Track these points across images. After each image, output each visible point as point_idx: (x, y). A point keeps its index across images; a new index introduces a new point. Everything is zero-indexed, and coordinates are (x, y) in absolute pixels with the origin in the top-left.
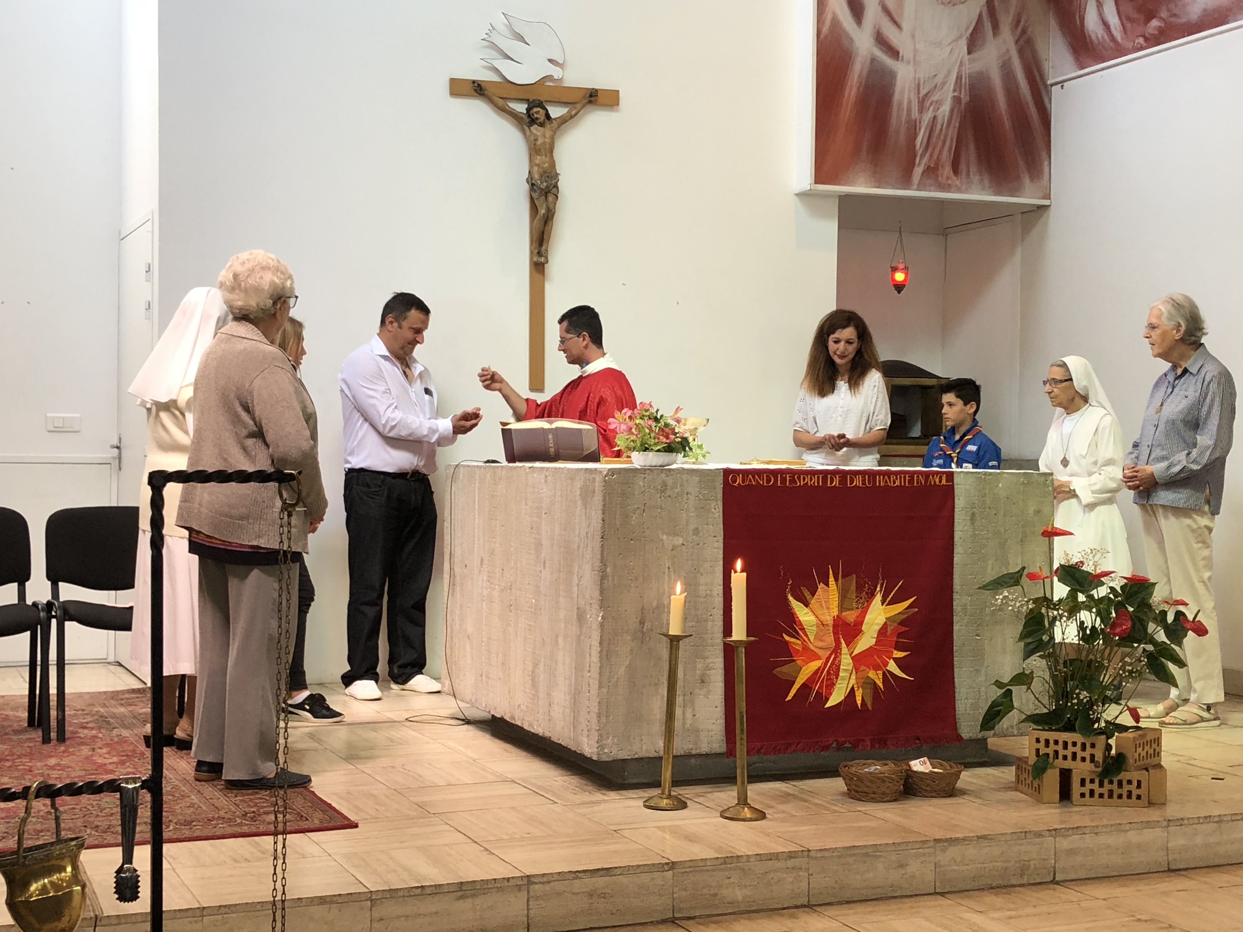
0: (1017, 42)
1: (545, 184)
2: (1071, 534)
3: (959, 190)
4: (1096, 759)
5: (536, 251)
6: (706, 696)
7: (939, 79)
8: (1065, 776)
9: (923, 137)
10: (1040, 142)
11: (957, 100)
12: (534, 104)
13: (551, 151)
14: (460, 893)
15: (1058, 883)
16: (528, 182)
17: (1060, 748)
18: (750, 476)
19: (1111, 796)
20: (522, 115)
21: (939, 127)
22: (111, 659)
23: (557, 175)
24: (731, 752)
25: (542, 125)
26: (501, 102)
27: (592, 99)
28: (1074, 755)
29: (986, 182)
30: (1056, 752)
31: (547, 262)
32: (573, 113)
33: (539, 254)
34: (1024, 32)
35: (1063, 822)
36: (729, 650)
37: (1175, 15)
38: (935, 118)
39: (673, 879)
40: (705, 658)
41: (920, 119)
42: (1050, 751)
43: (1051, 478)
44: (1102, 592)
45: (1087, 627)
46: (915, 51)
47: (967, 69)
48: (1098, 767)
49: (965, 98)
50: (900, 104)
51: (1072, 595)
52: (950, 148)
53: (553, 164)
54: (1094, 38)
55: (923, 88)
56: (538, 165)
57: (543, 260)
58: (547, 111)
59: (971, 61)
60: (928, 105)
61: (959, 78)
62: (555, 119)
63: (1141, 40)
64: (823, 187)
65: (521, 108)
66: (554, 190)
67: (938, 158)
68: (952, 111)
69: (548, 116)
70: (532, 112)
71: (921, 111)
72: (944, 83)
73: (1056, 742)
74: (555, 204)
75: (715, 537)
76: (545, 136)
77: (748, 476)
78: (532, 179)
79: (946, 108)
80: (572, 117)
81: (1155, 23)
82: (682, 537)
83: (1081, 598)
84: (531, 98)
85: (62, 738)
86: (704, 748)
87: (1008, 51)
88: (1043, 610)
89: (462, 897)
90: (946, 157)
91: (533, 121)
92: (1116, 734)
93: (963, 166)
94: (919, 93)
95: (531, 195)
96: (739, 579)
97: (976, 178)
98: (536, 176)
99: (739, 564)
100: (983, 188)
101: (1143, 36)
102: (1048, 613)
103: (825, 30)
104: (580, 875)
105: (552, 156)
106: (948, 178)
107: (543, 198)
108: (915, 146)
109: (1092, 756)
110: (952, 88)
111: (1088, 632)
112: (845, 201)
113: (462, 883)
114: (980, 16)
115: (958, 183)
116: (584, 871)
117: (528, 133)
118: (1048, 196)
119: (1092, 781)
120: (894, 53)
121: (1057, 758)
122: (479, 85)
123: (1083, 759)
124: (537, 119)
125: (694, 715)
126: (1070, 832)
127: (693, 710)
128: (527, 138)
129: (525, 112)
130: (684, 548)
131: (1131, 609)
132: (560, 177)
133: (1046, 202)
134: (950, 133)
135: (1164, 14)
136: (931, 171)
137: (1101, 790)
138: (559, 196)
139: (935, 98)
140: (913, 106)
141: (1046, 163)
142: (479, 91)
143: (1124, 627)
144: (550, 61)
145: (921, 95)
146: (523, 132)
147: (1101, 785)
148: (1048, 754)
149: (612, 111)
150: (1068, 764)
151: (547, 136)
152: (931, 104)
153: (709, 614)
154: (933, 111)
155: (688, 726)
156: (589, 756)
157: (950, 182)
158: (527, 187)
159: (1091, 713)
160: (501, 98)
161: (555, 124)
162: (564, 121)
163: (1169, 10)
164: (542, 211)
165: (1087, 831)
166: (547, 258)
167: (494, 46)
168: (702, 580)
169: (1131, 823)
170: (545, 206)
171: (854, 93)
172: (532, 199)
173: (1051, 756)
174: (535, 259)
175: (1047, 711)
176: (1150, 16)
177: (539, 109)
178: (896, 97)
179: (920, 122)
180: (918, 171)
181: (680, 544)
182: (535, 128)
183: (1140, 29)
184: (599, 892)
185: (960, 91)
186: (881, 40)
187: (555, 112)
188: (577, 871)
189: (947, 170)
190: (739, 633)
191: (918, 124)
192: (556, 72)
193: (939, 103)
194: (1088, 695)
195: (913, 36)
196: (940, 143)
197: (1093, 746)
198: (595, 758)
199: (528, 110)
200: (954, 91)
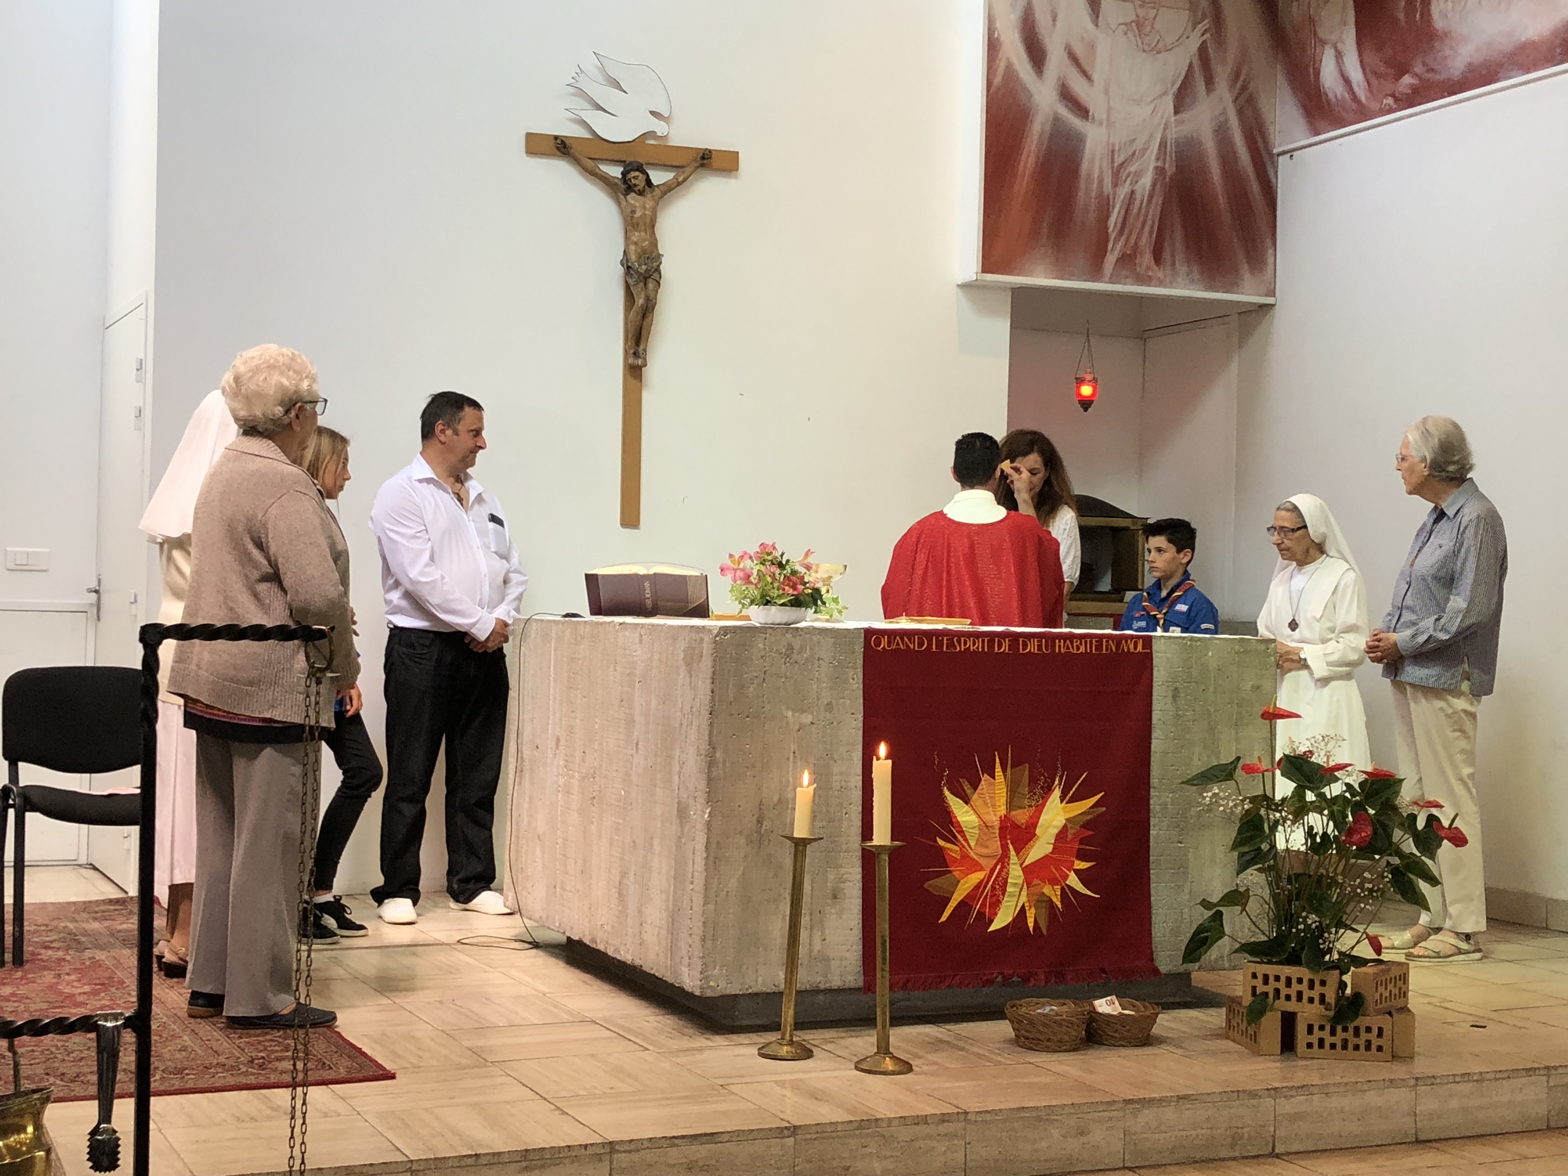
0: (1235, 101)
1: (644, 267)
2: (1298, 716)
3: (1161, 283)
4: (1327, 1000)
5: (632, 351)
6: (840, 914)
7: (1138, 145)
8: (1289, 1021)
9: (1117, 217)
10: (1262, 224)
11: (1160, 171)
12: (633, 167)
13: (653, 226)
14: (524, 1164)
15: (1277, 1156)
16: (623, 265)
17: (1281, 985)
18: (898, 638)
19: (1345, 1047)
20: (616, 181)
21: (1137, 204)
22: (83, 860)
23: (659, 256)
24: (869, 987)
25: (641, 193)
26: (589, 164)
27: (705, 161)
28: (1300, 995)
29: (1196, 275)
30: (1277, 991)
31: (646, 365)
32: (681, 179)
33: (636, 354)
34: (1244, 88)
35: (1284, 1079)
36: (869, 858)
37: (1432, 70)
38: (1133, 192)
39: (794, 1148)
40: (838, 867)
41: (1115, 194)
42: (1270, 989)
43: (1273, 645)
44: (1335, 789)
45: (1316, 833)
46: (1109, 109)
47: (1172, 134)
48: (1330, 1010)
49: (1170, 169)
50: (1089, 175)
51: (1299, 794)
52: (1151, 232)
53: (654, 244)
54: (1331, 96)
55: (1119, 156)
56: (636, 244)
57: (640, 362)
58: (648, 175)
59: (1179, 123)
60: (1124, 178)
61: (1163, 144)
62: (658, 186)
63: (1390, 101)
64: (990, 277)
65: (615, 171)
66: (655, 276)
67: (1136, 243)
68: (1154, 185)
69: (649, 182)
70: (629, 176)
71: (1115, 185)
72: (1144, 150)
73: (1277, 978)
74: (657, 292)
75: (853, 714)
76: (645, 208)
77: (895, 638)
78: (627, 261)
79: (1147, 181)
80: (679, 184)
81: (1407, 80)
82: (812, 713)
83: (1310, 796)
84: (628, 161)
85: (19, 960)
86: (836, 982)
87: (1224, 113)
88: (1263, 812)
89: (527, 1169)
90: (1146, 242)
91: (629, 188)
92: (1352, 968)
93: (1167, 255)
94: (1113, 162)
95: (626, 282)
96: (882, 768)
97: (1183, 269)
98: (633, 257)
99: (883, 749)
100: (1192, 281)
101: (1393, 95)
102: (1268, 815)
103: (998, 80)
104: (677, 1141)
105: (653, 233)
106: (1148, 268)
107: (642, 284)
108: (1107, 228)
109: (1322, 997)
110: (1153, 158)
111: (1318, 840)
112: (1019, 295)
113: (527, 1151)
114: (1191, 66)
115: (1160, 274)
116: (683, 1137)
117: (624, 203)
118: (1272, 293)
119: (1322, 1028)
120: (1082, 111)
121: (1279, 998)
122: (562, 141)
123: (1311, 1000)
124: (635, 185)
125: (824, 940)
126: (1294, 1093)
127: (823, 933)
128: (622, 211)
129: (620, 176)
130: (813, 727)
131: (1372, 812)
132: (663, 259)
133: (1270, 300)
134: (1151, 213)
135: (1418, 68)
136: (1127, 260)
137: (1333, 1040)
138: (661, 282)
139: (1132, 169)
140: (1105, 181)
141: (1270, 251)
142: (562, 149)
143: (1363, 834)
144: (653, 113)
145: (1116, 164)
146: (618, 203)
147: (1333, 1033)
148: (1267, 994)
149: (730, 177)
150: (1292, 1006)
151: (647, 206)
152: (1128, 175)
153: (845, 811)
154: (1131, 184)
155: (815, 953)
156: (690, 990)
157: (1150, 274)
158: (620, 270)
159: (1321, 941)
160: (590, 158)
161: (657, 192)
162: (668, 189)
163: (1424, 64)
164: (640, 301)
165: (1315, 1090)
166: (645, 360)
167: (582, 94)
168: (836, 769)
169: (1370, 1081)
170: (643, 295)
171: (1032, 160)
172: (627, 287)
173: (1271, 996)
174: (631, 361)
175: (1266, 939)
176: (1402, 70)
177: (637, 173)
178: (1085, 166)
179: (1114, 199)
180: (1111, 259)
181: (809, 722)
182: (632, 198)
183: (1389, 87)
184: (701, 1164)
185: (1165, 159)
186: (1067, 96)
187: (658, 177)
188: (674, 1137)
189: (1147, 258)
190: (882, 836)
191: (1111, 200)
192: (660, 128)
193: (1138, 175)
194: (1317, 919)
195: (1107, 92)
196: (1139, 225)
197: (1323, 983)
198: (697, 993)
199: (624, 174)
200: (1158, 159)
